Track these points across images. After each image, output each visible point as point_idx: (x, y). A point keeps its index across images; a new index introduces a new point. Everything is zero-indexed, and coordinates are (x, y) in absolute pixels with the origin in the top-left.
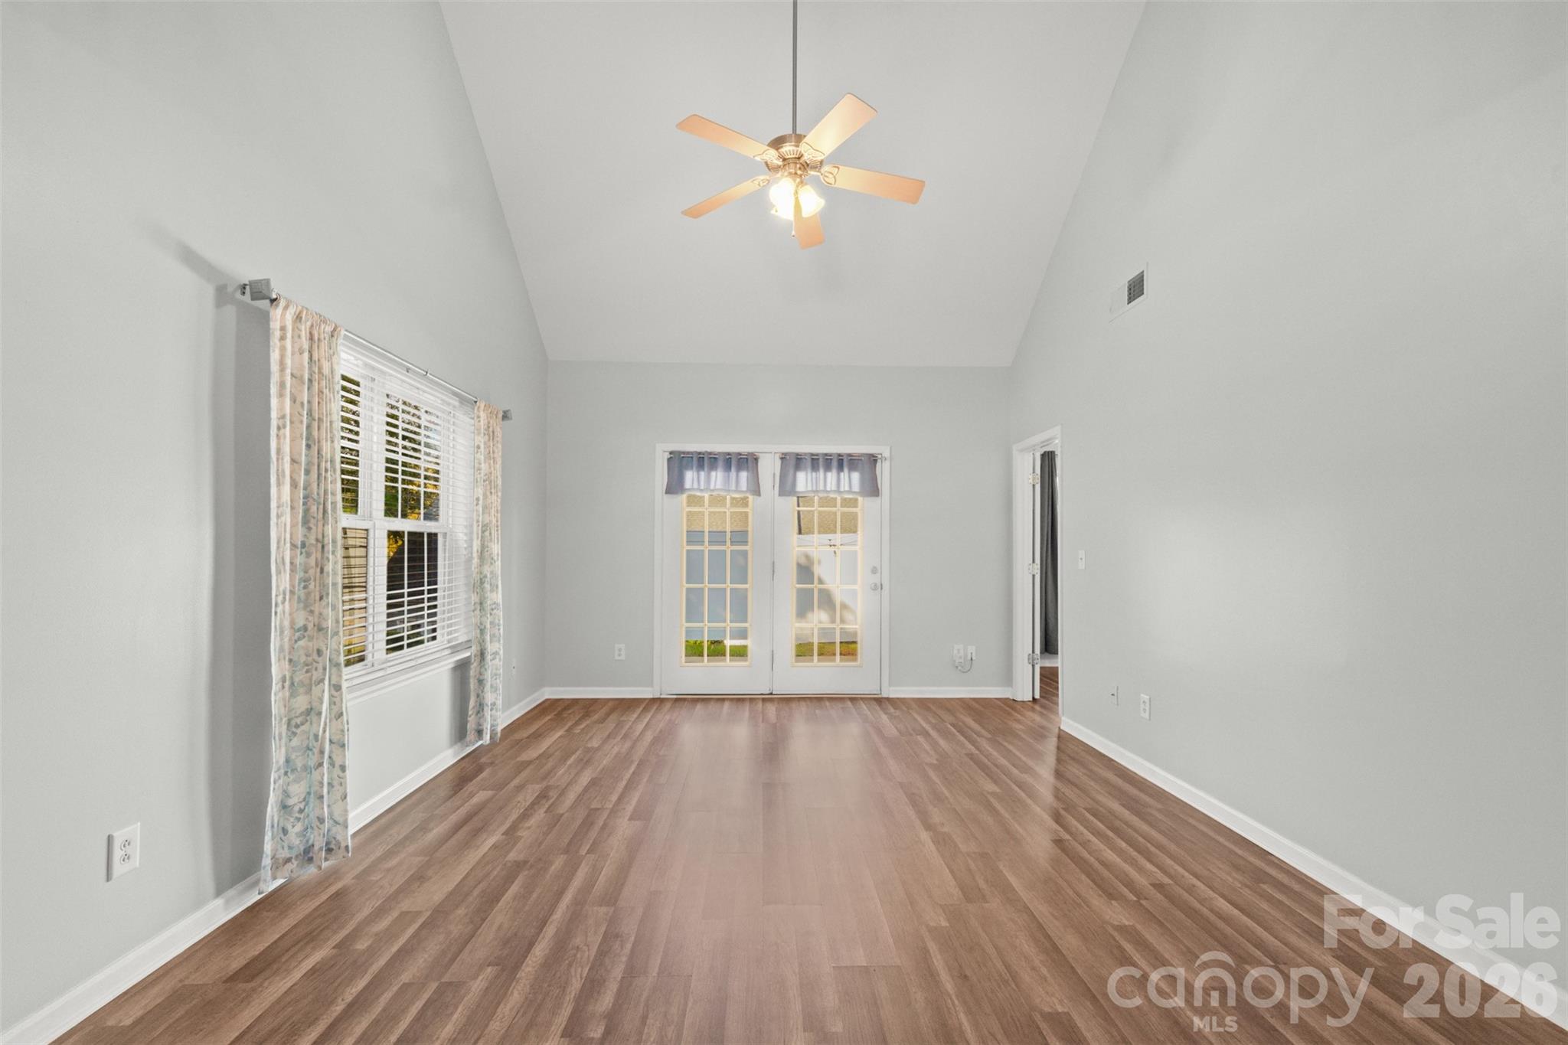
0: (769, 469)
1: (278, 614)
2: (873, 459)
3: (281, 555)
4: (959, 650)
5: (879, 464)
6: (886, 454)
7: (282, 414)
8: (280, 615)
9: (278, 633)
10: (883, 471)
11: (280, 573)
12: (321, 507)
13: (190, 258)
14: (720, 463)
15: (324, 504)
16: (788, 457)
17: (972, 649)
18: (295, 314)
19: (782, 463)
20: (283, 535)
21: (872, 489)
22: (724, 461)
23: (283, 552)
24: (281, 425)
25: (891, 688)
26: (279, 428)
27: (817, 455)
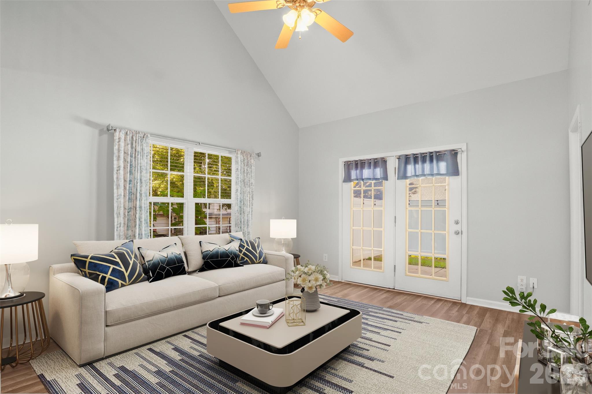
0: (392, 165)
1: (118, 231)
2: (454, 154)
3: (119, 211)
4: (522, 280)
5: (459, 156)
6: (464, 148)
7: (119, 166)
8: (119, 231)
9: (118, 237)
10: (462, 159)
11: (118, 217)
12: (135, 195)
13: (88, 123)
14: (366, 165)
15: (136, 194)
16: (401, 157)
17: (533, 281)
18: (125, 133)
19: (399, 161)
20: (119, 205)
21: (455, 171)
22: (368, 163)
23: (119, 210)
24: (118, 169)
25: (468, 298)
26: (117, 171)
27: (417, 154)
